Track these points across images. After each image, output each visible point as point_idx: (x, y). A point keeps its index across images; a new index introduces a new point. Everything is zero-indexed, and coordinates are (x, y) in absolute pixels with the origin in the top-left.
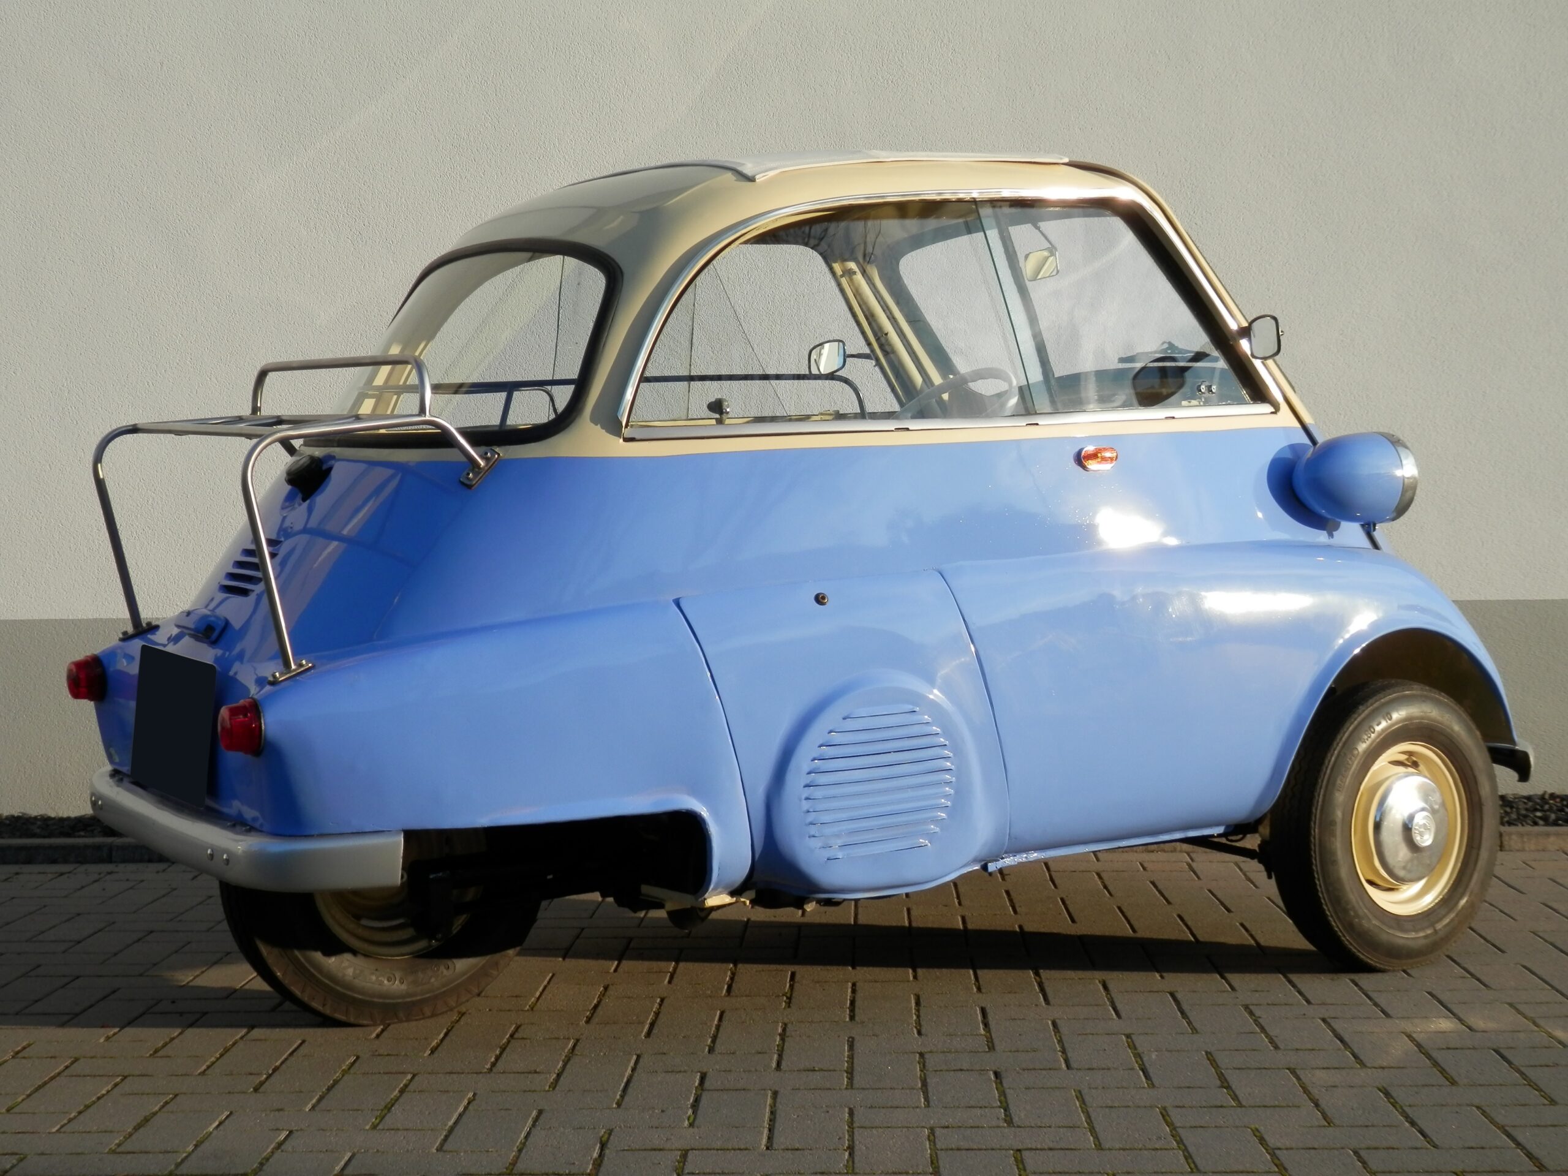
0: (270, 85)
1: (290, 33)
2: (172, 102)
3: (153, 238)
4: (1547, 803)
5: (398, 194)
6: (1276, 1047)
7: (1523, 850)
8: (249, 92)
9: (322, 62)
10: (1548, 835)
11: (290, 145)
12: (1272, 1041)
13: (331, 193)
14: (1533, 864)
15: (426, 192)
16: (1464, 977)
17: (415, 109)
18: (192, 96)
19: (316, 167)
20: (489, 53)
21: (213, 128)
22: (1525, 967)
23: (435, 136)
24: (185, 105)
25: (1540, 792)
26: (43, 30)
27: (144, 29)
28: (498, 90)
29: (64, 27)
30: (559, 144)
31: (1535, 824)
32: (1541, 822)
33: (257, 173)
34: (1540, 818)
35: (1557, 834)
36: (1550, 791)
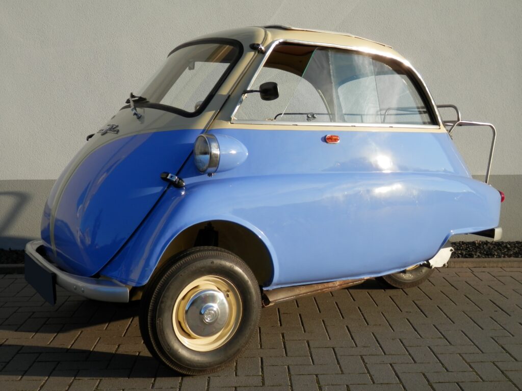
4: (461, 246)
6: (374, 383)
7: (454, 267)
10: (463, 262)
12: (372, 379)
14: (459, 274)
16: (441, 338)
22: (462, 331)
25: (458, 241)
31: (459, 257)
32: (460, 256)
34: (460, 254)
35: (466, 262)
36: (462, 240)
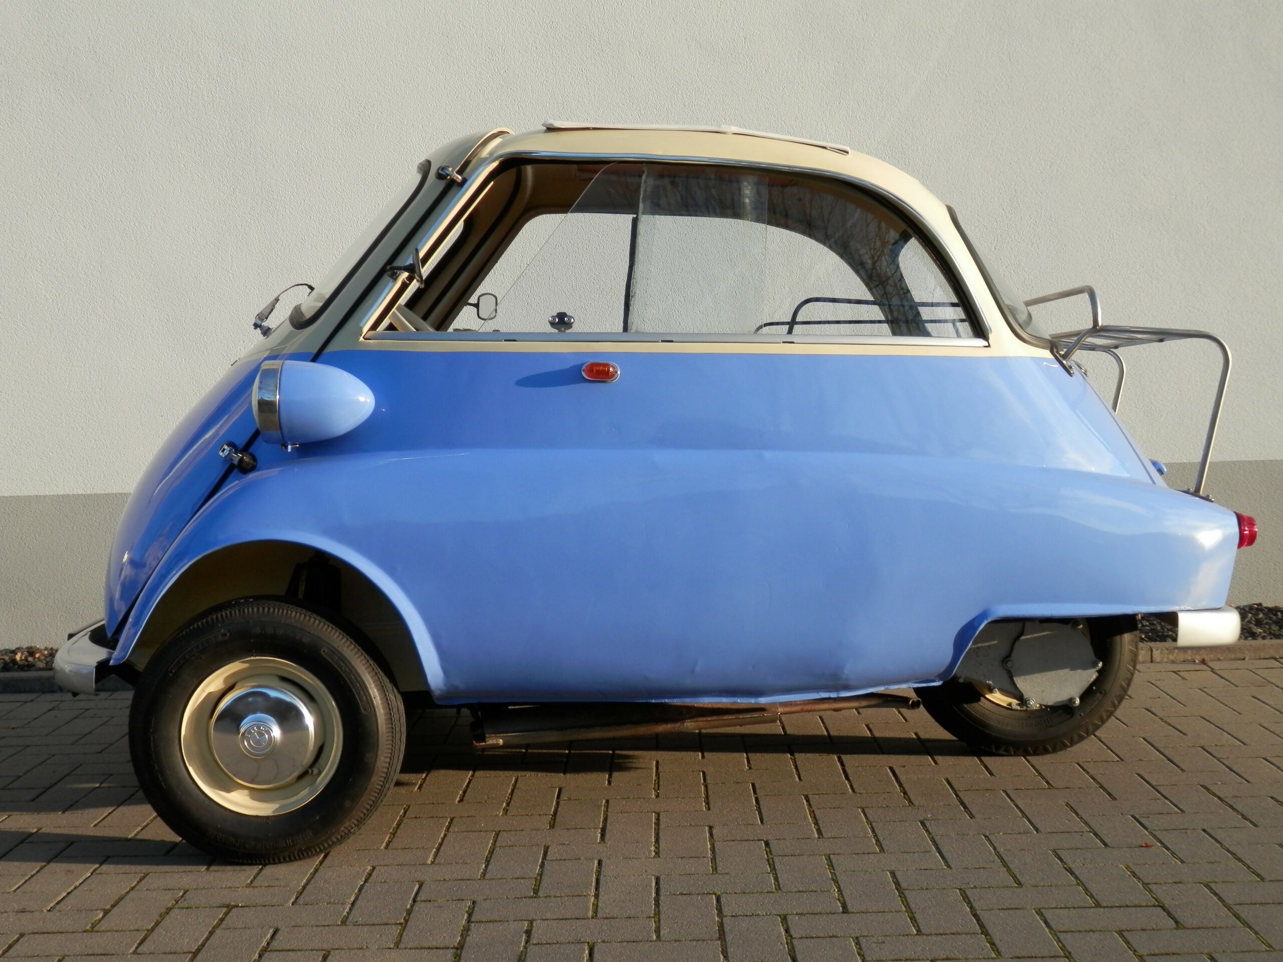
1: (846, 12)
2: (753, 69)
5: (932, 140)
9: (872, 36)
15: (954, 138)
18: (769, 64)
26: (651, 12)
27: (731, 10)
29: (667, 9)
33: (821, 125)
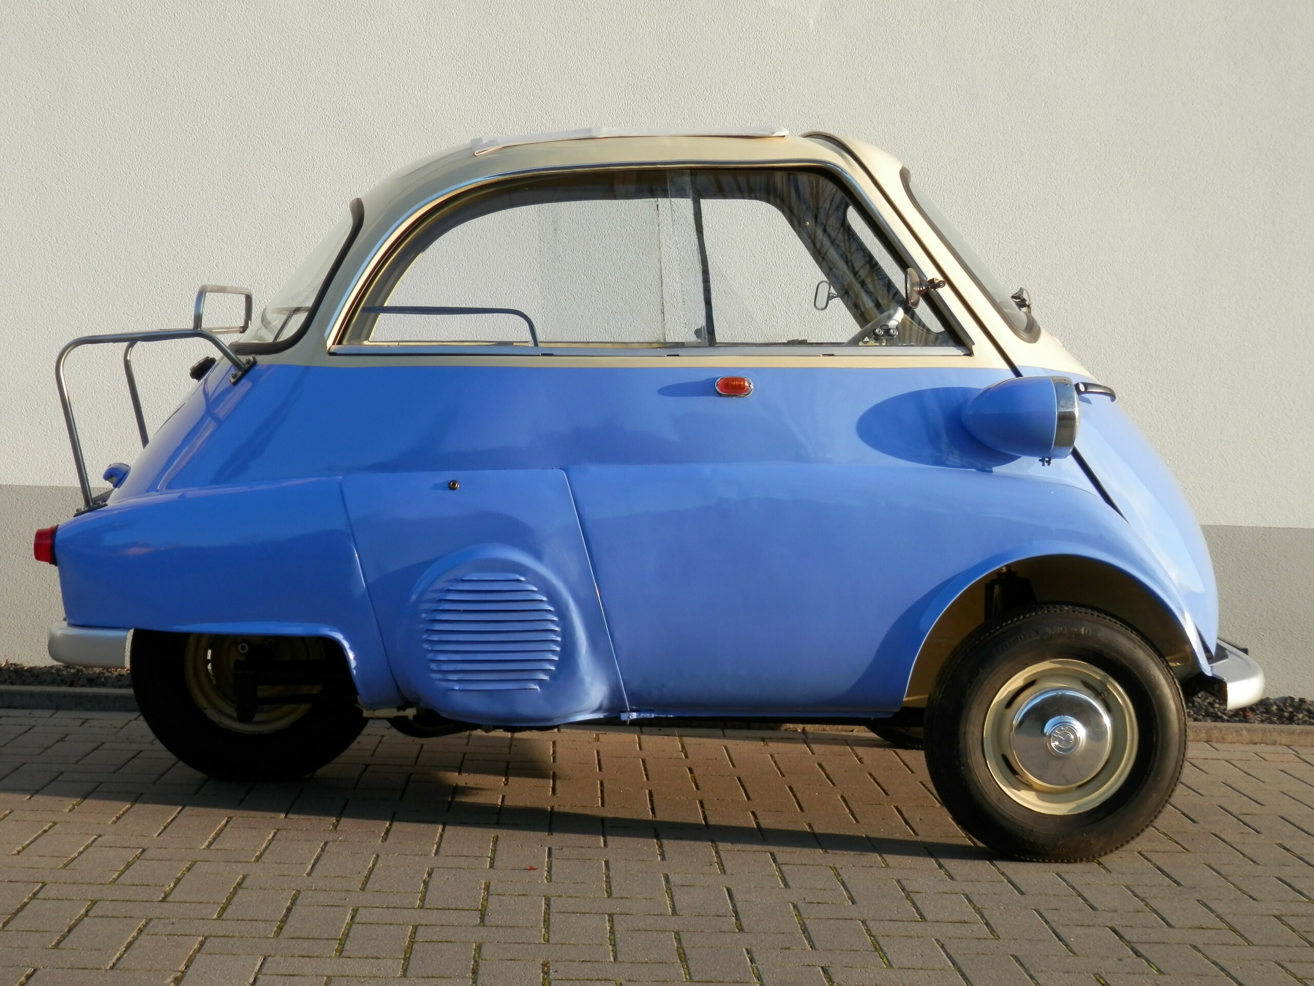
0: (464, 18)
3: (351, 150)
8: (446, 23)
11: (480, 74)
13: (515, 119)
17: (596, 48)
19: (503, 95)
20: (665, 3)
21: (410, 53)
23: (612, 74)
24: (387, 31)
28: (671, 37)
30: (724, 88)
